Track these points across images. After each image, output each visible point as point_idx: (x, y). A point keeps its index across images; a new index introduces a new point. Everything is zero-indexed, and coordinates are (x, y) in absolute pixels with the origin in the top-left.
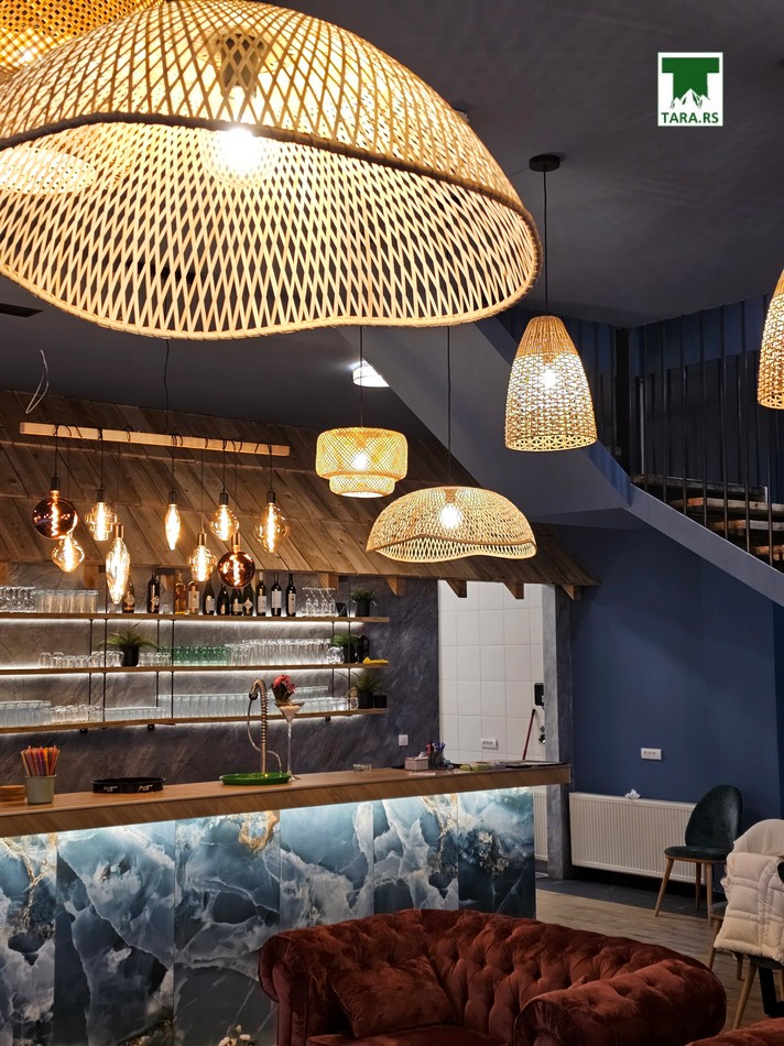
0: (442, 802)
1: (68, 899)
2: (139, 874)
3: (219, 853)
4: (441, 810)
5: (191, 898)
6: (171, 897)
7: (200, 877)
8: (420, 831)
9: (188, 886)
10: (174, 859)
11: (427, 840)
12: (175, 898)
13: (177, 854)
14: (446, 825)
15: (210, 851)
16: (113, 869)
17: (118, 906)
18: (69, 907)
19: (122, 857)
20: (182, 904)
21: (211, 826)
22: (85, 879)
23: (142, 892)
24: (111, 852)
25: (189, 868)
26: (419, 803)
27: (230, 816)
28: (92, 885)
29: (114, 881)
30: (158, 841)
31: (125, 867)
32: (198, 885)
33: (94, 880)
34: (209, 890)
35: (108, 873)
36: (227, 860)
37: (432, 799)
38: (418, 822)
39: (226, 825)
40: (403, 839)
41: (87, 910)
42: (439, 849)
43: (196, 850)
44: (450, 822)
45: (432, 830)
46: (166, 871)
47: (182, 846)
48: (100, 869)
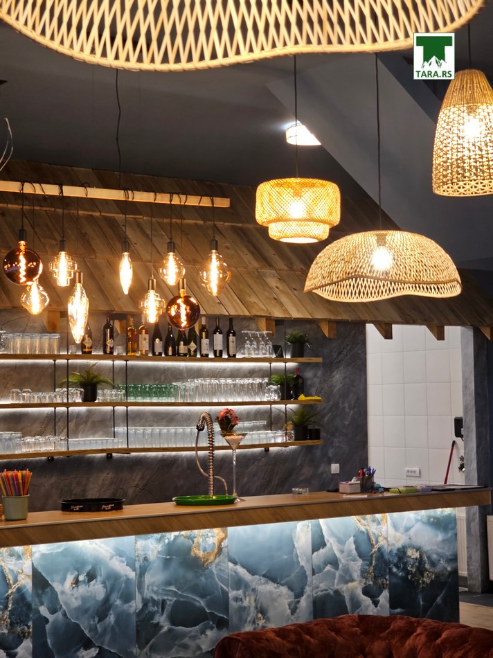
0: (374, 521)
1: (42, 604)
2: (104, 583)
3: (174, 565)
4: (373, 529)
5: (150, 604)
6: (133, 603)
7: (158, 586)
8: (353, 547)
9: (148, 594)
10: (134, 570)
11: (360, 555)
12: (136, 605)
13: (137, 565)
14: (377, 542)
15: (166, 563)
16: (81, 578)
17: (86, 611)
18: (44, 611)
19: (89, 568)
20: (142, 611)
21: (167, 541)
22: (57, 587)
23: (107, 599)
24: (78, 564)
25: (148, 579)
26: (353, 520)
27: (183, 533)
28: (63, 592)
29: (82, 589)
30: (120, 553)
31: (91, 577)
32: (156, 593)
33: (64, 588)
34: (165, 598)
35: (77, 582)
36: (181, 572)
37: (364, 519)
38: (352, 539)
39: (181, 540)
40: (338, 554)
41: (59, 615)
42: (371, 563)
43: (154, 562)
44: (380, 539)
45: (364, 547)
46: (128, 581)
47: (141, 559)
48: (70, 579)
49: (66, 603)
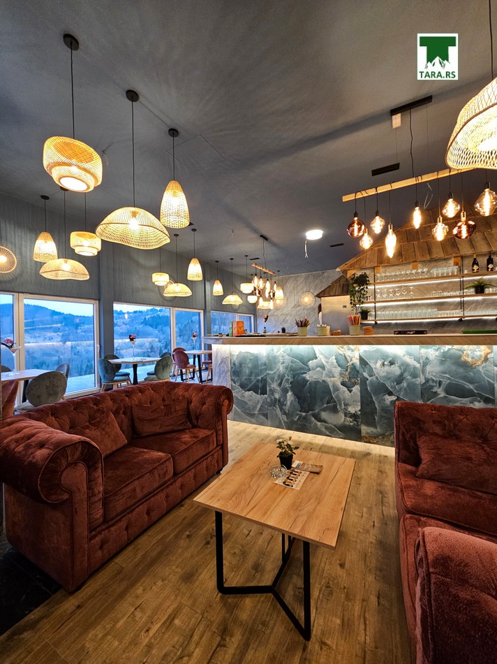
1: (365, 372)
2: (399, 367)
3: (448, 364)
5: (431, 381)
6: (418, 379)
7: (436, 373)
9: (429, 376)
10: (419, 363)
12: (421, 380)
13: (421, 361)
15: (442, 362)
17: (389, 378)
19: (390, 359)
20: (424, 384)
21: (442, 351)
22: (372, 365)
28: (375, 368)
29: (386, 368)
30: (410, 354)
31: (392, 363)
32: (434, 376)
33: (377, 366)
34: (441, 380)
35: (383, 364)
36: (454, 368)
39: (452, 351)
41: (374, 378)
43: (433, 360)
46: (415, 368)
47: (424, 358)
48: (379, 363)
49: (377, 373)
